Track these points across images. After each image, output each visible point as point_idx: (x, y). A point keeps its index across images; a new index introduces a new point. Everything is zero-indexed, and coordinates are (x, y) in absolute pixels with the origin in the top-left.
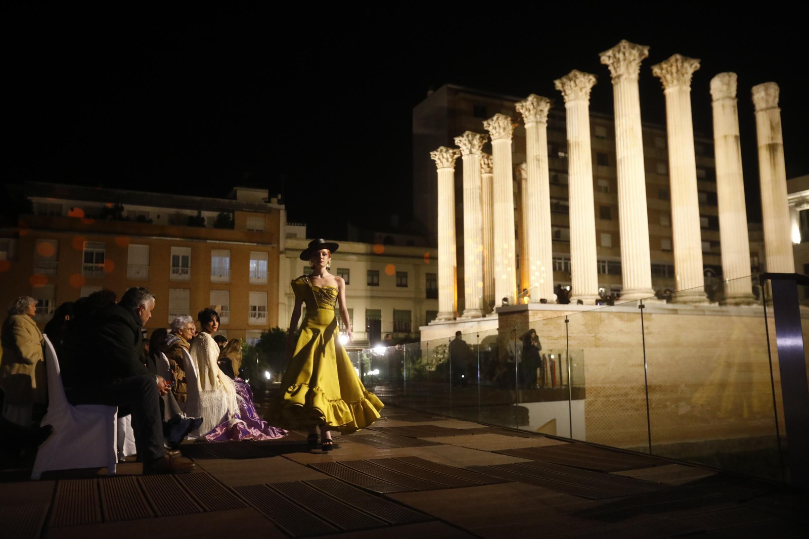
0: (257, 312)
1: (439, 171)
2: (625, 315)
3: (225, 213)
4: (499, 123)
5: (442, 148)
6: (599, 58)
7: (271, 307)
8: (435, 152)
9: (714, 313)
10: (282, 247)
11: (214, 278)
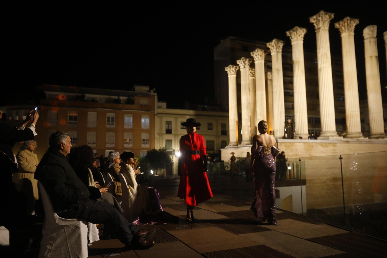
0: (145, 142)
1: (229, 76)
2: (324, 144)
3: (130, 97)
4: (258, 53)
5: (230, 65)
6: (309, 20)
7: (151, 140)
8: (227, 68)
9: (367, 142)
10: (156, 112)
11: (126, 127)
